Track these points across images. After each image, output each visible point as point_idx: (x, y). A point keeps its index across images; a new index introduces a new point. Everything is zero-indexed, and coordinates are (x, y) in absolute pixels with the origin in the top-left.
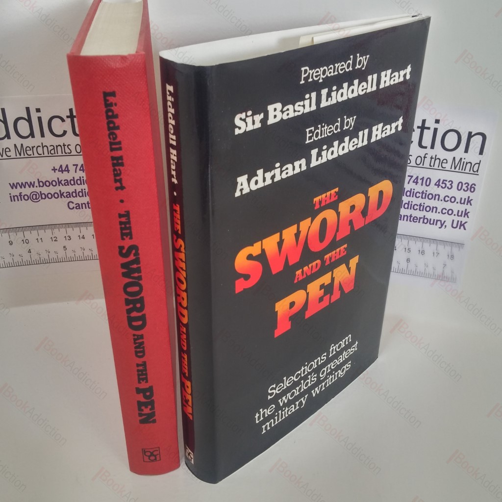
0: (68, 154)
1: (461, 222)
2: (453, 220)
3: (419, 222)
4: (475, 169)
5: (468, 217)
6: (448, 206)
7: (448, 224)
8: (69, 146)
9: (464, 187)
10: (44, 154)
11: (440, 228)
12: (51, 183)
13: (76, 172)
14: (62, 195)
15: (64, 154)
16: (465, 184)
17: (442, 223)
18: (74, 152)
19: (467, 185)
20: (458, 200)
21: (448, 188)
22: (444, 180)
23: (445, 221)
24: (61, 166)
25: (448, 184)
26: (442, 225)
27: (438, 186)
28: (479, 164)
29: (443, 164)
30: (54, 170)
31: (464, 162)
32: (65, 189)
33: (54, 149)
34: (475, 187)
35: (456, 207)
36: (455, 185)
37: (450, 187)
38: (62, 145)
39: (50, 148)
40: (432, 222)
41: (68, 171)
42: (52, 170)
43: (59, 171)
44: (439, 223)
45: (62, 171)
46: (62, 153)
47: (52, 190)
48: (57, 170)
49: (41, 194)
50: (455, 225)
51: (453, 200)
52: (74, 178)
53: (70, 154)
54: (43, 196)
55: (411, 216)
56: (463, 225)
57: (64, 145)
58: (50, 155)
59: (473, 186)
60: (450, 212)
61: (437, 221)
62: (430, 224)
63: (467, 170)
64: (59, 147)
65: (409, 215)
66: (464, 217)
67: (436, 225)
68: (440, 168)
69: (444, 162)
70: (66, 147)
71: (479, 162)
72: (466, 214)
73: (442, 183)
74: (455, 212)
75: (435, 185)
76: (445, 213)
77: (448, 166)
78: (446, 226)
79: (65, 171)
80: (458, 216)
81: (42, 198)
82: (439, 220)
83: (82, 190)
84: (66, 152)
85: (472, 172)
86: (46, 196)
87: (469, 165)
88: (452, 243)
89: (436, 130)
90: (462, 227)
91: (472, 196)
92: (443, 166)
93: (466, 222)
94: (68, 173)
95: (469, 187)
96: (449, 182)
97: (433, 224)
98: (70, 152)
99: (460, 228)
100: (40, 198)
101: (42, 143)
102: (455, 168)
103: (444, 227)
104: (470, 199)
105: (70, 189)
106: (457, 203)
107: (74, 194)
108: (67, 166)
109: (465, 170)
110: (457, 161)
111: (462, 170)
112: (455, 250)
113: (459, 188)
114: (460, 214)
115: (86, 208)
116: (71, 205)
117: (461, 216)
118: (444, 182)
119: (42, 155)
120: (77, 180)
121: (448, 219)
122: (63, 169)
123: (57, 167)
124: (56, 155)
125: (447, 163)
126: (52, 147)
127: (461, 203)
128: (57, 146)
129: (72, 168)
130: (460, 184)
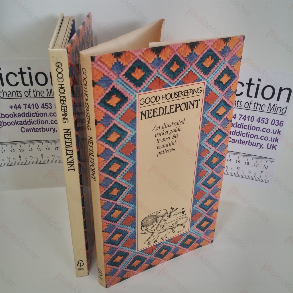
0: (20, 97)
1: (273, 145)
2: (268, 144)
3: (246, 144)
4: (284, 111)
5: (278, 142)
6: (265, 134)
7: (265, 146)
8: (20, 92)
9: (276, 123)
10: (4, 97)
11: (259, 148)
12: (9, 116)
13: (25, 109)
14: (17, 123)
15: (17, 97)
16: (277, 121)
17: (261, 145)
18: (24, 96)
19: (278, 121)
20: (272, 131)
21: (265, 123)
22: (263, 118)
23: (262, 144)
24: (16, 105)
25: (265, 121)
26: (261, 147)
27: (259, 121)
28: (286, 108)
29: (262, 107)
30: (11, 107)
31: (276, 107)
32: (19, 119)
33: (11, 94)
34: (283, 123)
35: (270, 135)
36: (270, 122)
37: (266, 122)
38: (16, 91)
39: (8, 93)
40: (254, 145)
41: (20, 108)
42: (10, 107)
43: (14, 108)
44: (259, 145)
45: (16, 108)
46: (16, 97)
47: (10, 120)
48: (13, 107)
49: (3, 123)
50: (269, 147)
51: (268, 131)
52: (24, 112)
53: (21, 97)
54: (5, 124)
55: (241, 140)
56: (275, 147)
57: (17, 92)
58: (8, 98)
59: (282, 122)
60: (266, 138)
61: (258, 144)
62: (253, 145)
63: (278, 112)
64: (14, 93)
65: (239, 140)
66: (275, 142)
67: (257, 146)
68: (261, 110)
69: (263, 106)
70: (18, 93)
71: (286, 107)
72: (277, 140)
73: (262, 120)
74: (270, 139)
75: (257, 121)
76: (263, 139)
77: (265, 109)
78: (263, 147)
79: (18, 108)
80: (271, 141)
81: (4, 125)
82: (259, 144)
83: (30, 120)
84: (19, 96)
85: (281, 113)
86: (7, 124)
87: (280, 109)
88: (267, 159)
89: (258, 86)
90: (274, 148)
91: (281, 129)
92: (263, 109)
93: (276, 145)
94: (20, 109)
95: (279, 123)
96: (266, 119)
97: (255, 146)
98: (21, 96)
99: (272, 149)
100: (3, 125)
101: (3, 90)
102: (270, 111)
103: (262, 147)
104: (279, 131)
105: (22, 119)
106: (271, 133)
107: (25, 123)
108: (19, 105)
109: (277, 112)
110: (272, 106)
111: (275, 112)
112: (269, 163)
113: (273, 123)
114: (272, 140)
115: (33, 131)
116: (23, 130)
117: (273, 141)
118: (263, 119)
119: (3, 98)
120: (27, 114)
121: (265, 143)
122: (17, 107)
123: (13, 106)
124: (12, 97)
125: (265, 107)
126: (9, 93)
127: (273, 133)
128: (12, 92)
129: (23, 106)
130: (273, 121)
